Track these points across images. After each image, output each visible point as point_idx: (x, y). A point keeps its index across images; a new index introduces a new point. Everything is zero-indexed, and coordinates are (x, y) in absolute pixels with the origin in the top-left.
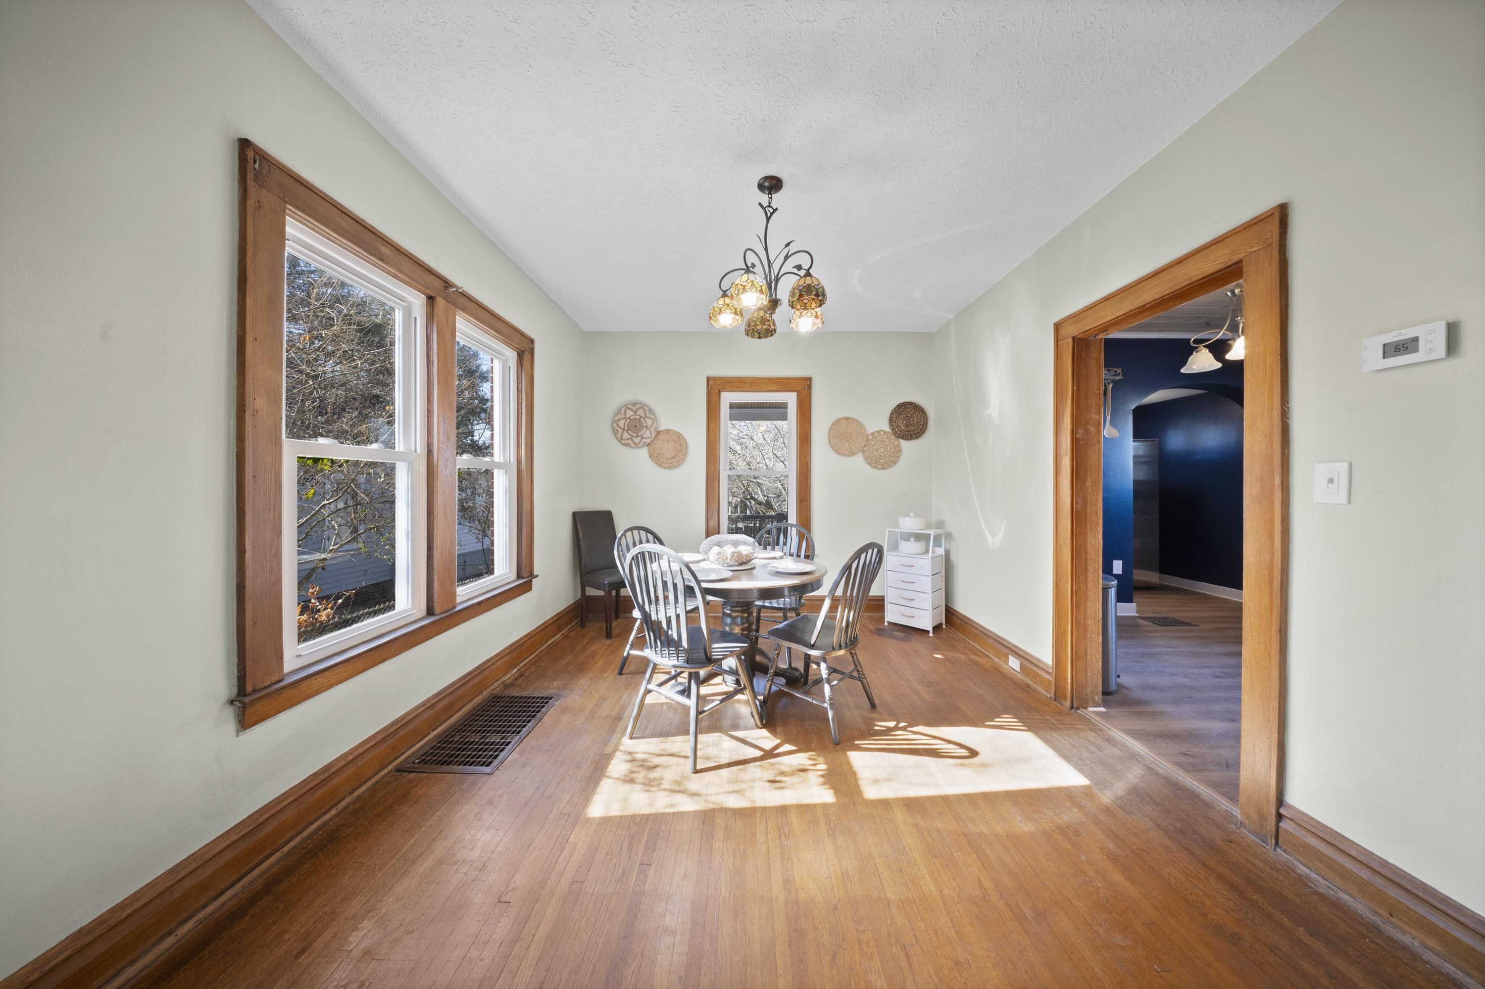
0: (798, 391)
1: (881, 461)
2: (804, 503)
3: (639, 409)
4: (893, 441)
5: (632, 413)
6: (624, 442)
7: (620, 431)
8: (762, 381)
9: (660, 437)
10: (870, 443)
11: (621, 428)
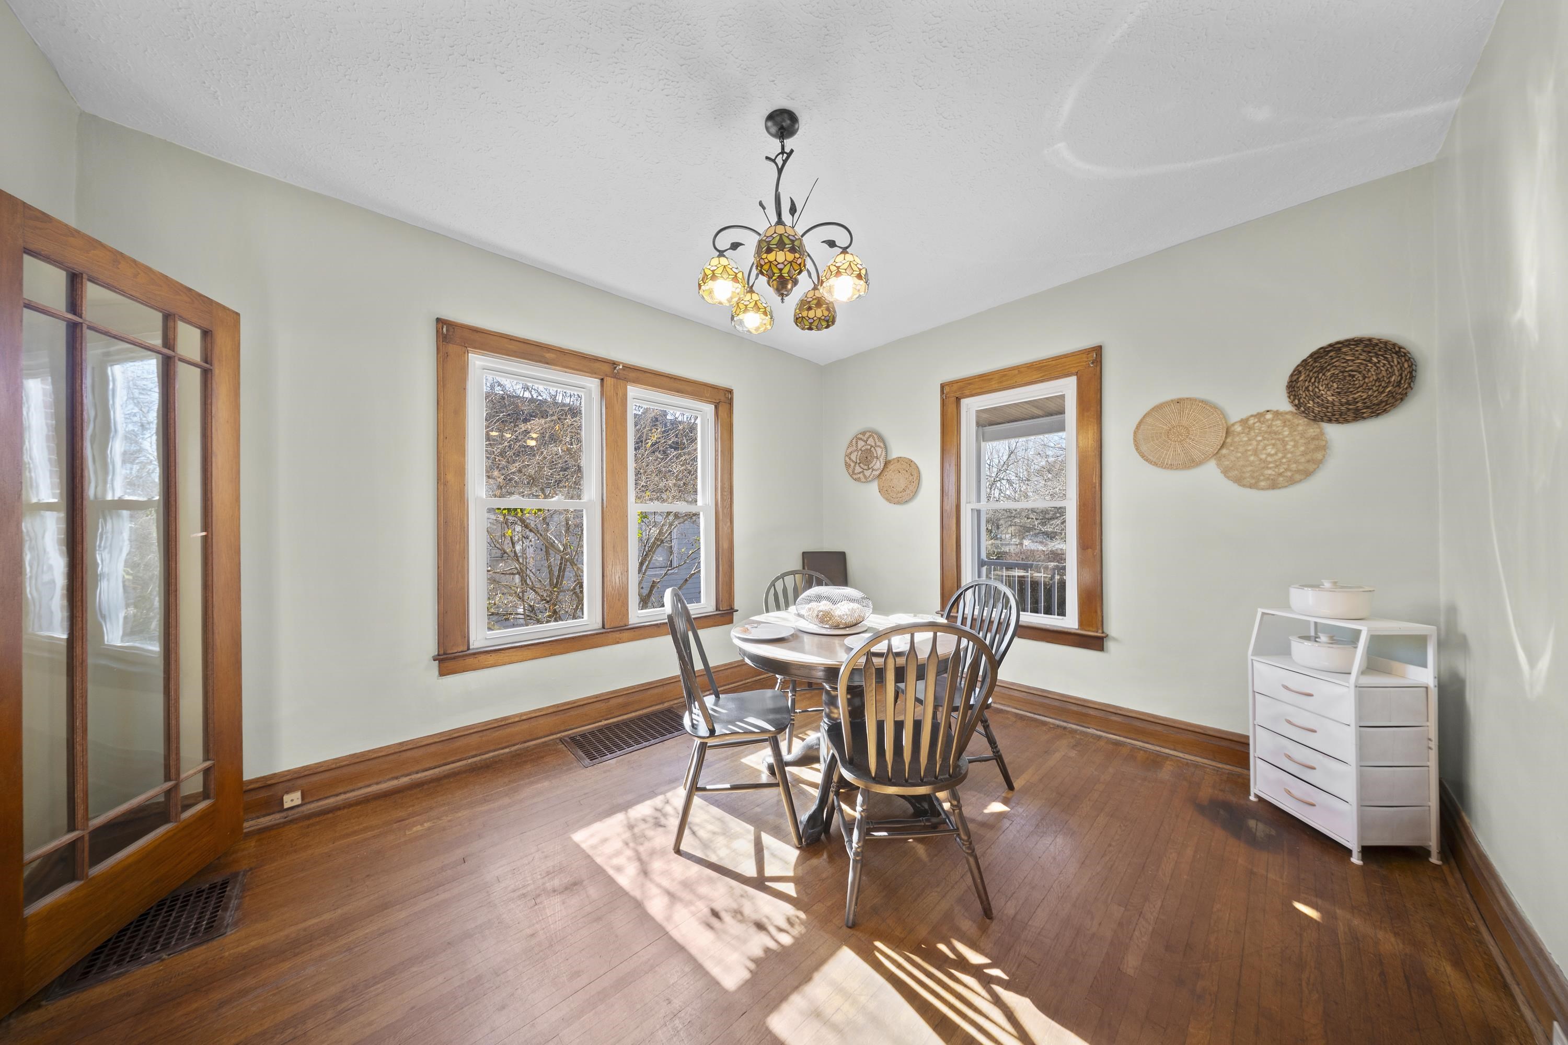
0: (1077, 374)
1: (1269, 472)
2: (1090, 550)
3: (869, 438)
4: (1300, 428)
5: (863, 443)
6: (855, 477)
7: (853, 465)
8: (1016, 372)
9: (891, 467)
10: (1237, 439)
11: (853, 461)
